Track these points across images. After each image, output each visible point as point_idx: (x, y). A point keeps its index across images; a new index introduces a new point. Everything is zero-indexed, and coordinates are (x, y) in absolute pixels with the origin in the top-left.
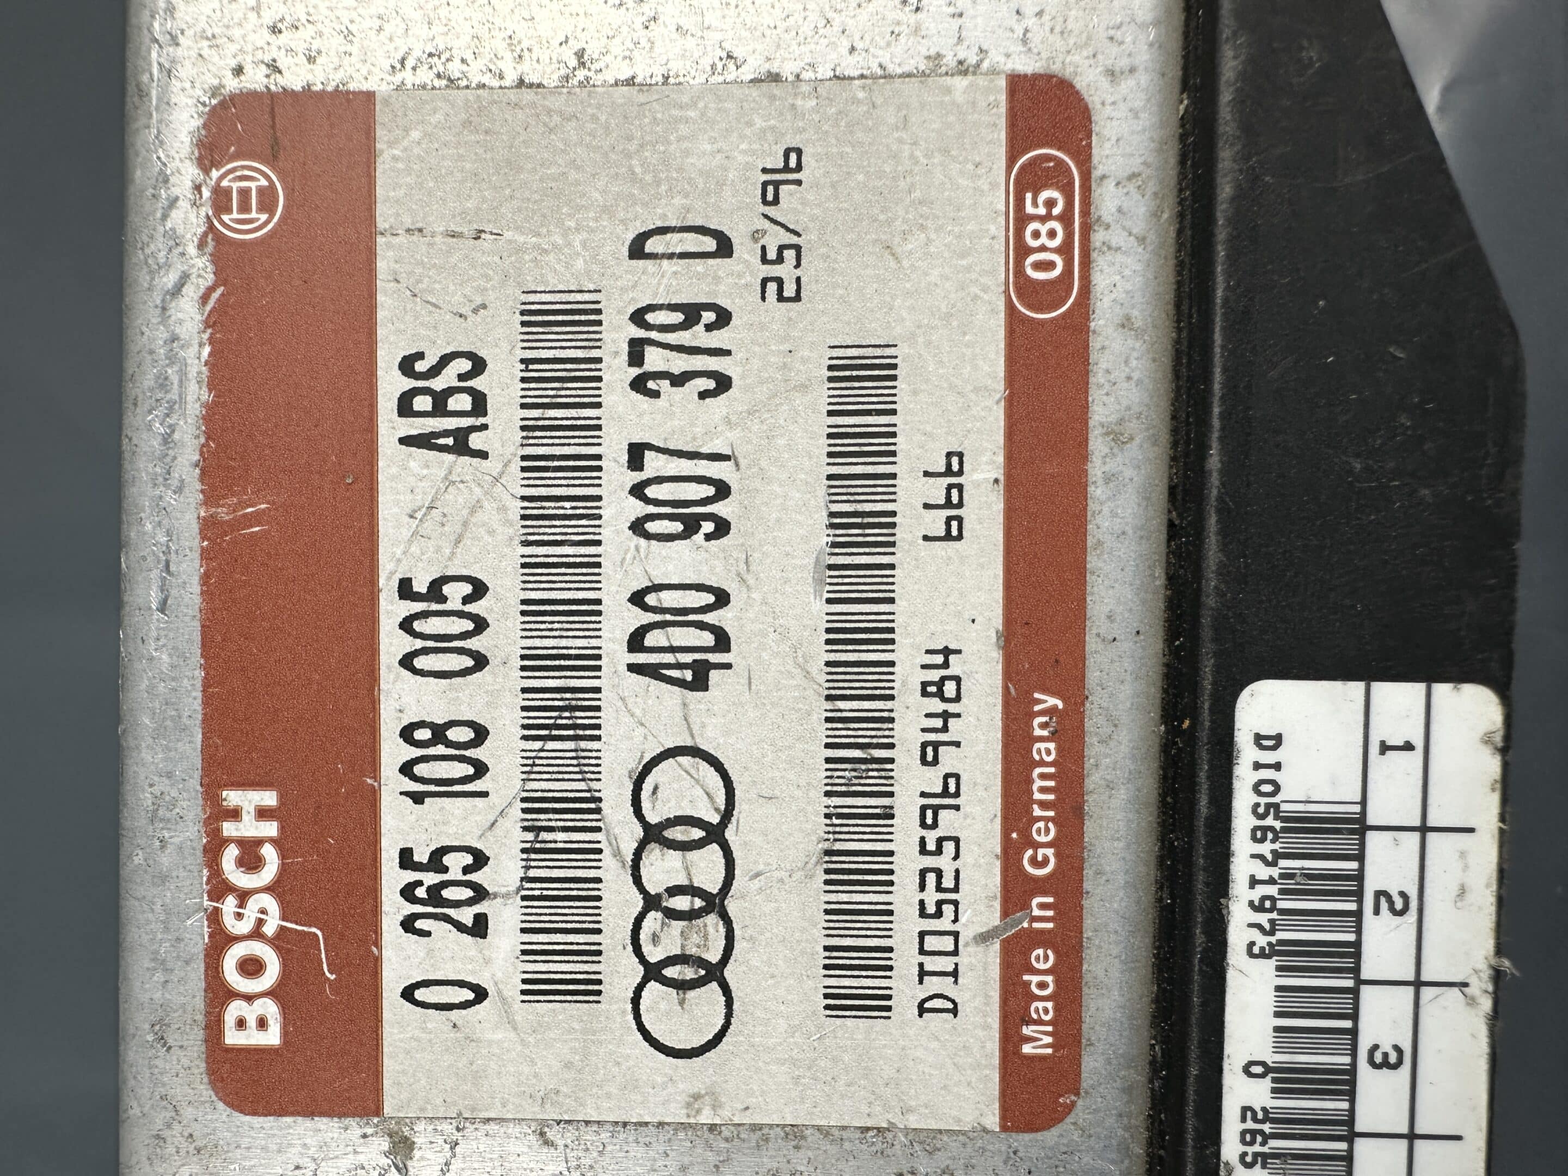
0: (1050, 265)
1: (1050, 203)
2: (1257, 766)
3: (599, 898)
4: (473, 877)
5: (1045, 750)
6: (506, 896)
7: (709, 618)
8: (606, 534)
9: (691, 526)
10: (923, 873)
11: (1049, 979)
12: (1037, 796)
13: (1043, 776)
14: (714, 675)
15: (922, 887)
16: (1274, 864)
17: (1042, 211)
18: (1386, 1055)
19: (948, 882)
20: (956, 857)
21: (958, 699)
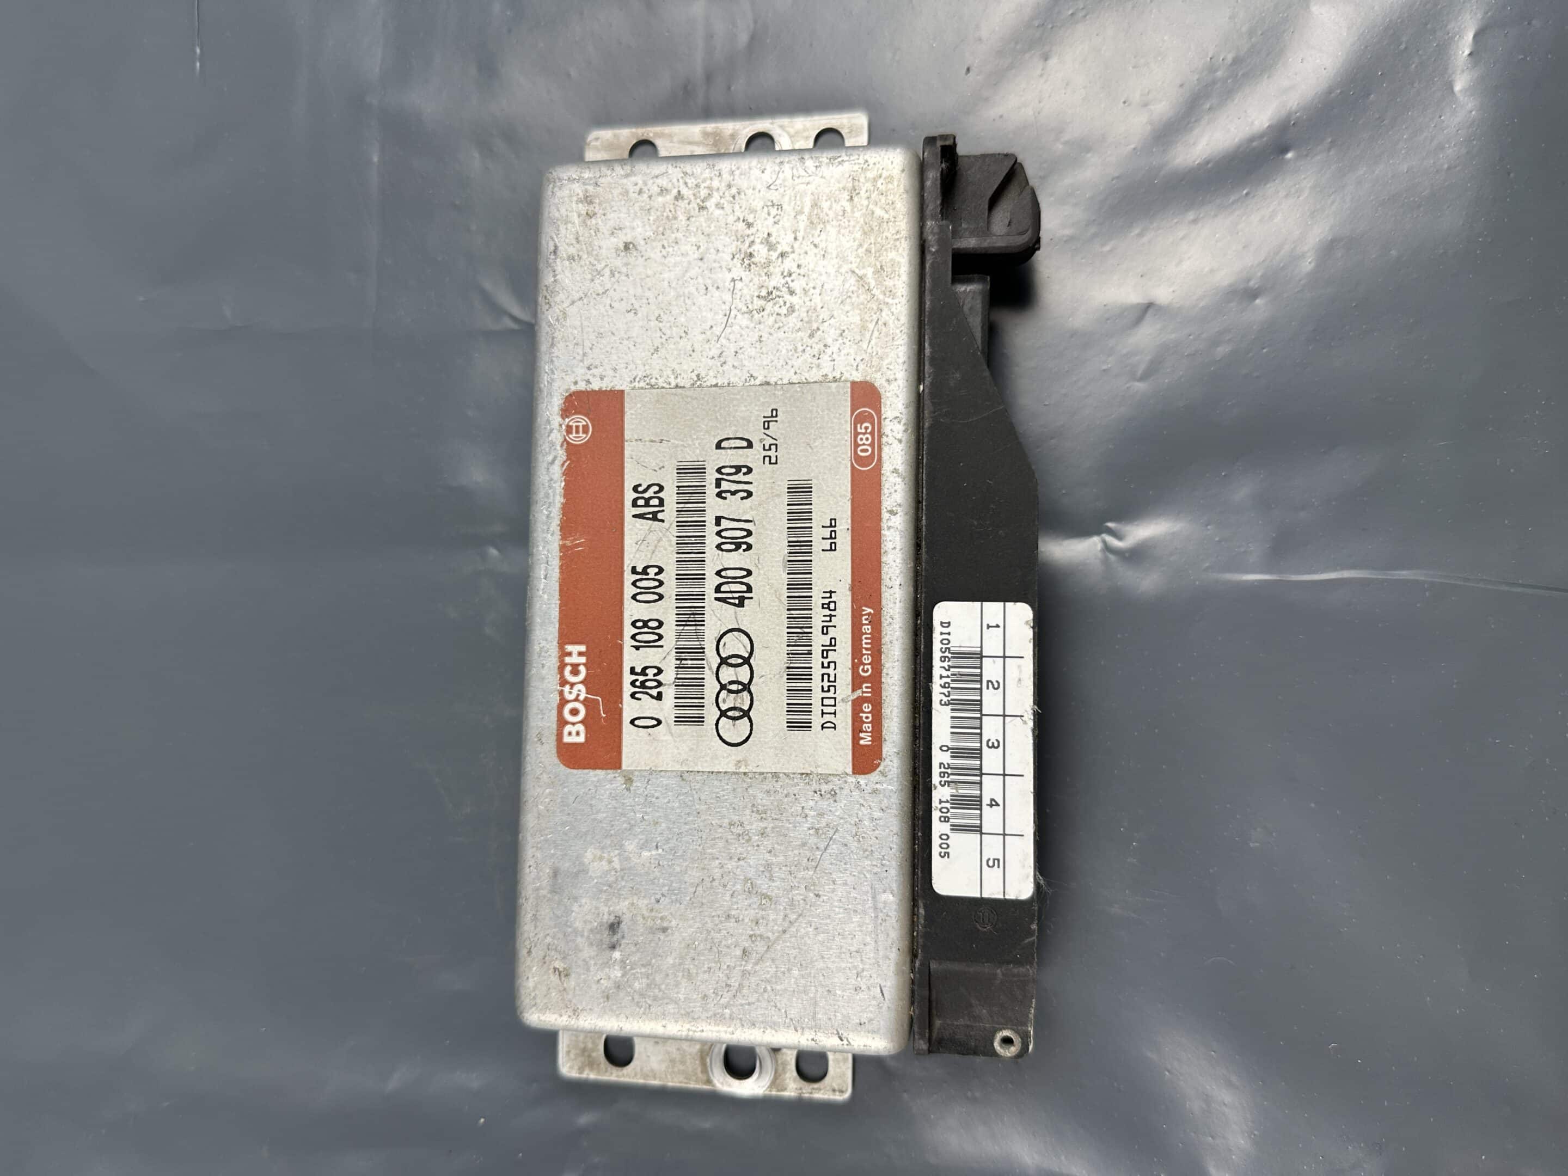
0: (866, 451)
1: (866, 428)
2: (942, 634)
3: (703, 686)
4: (657, 678)
5: (867, 629)
6: (669, 685)
7: (744, 580)
8: (707, 549)
9: (738, 546)
10: (823, 675)
11: (870, 715)
12: (864, 646)
13: (866, 638)
14: (746, 601)
15: (823, 681)
16: (949, 670)
17: (863, 431)
18: (993, 743)
19: (832, 679)
20: (835, 669)
21: (835, 610)
